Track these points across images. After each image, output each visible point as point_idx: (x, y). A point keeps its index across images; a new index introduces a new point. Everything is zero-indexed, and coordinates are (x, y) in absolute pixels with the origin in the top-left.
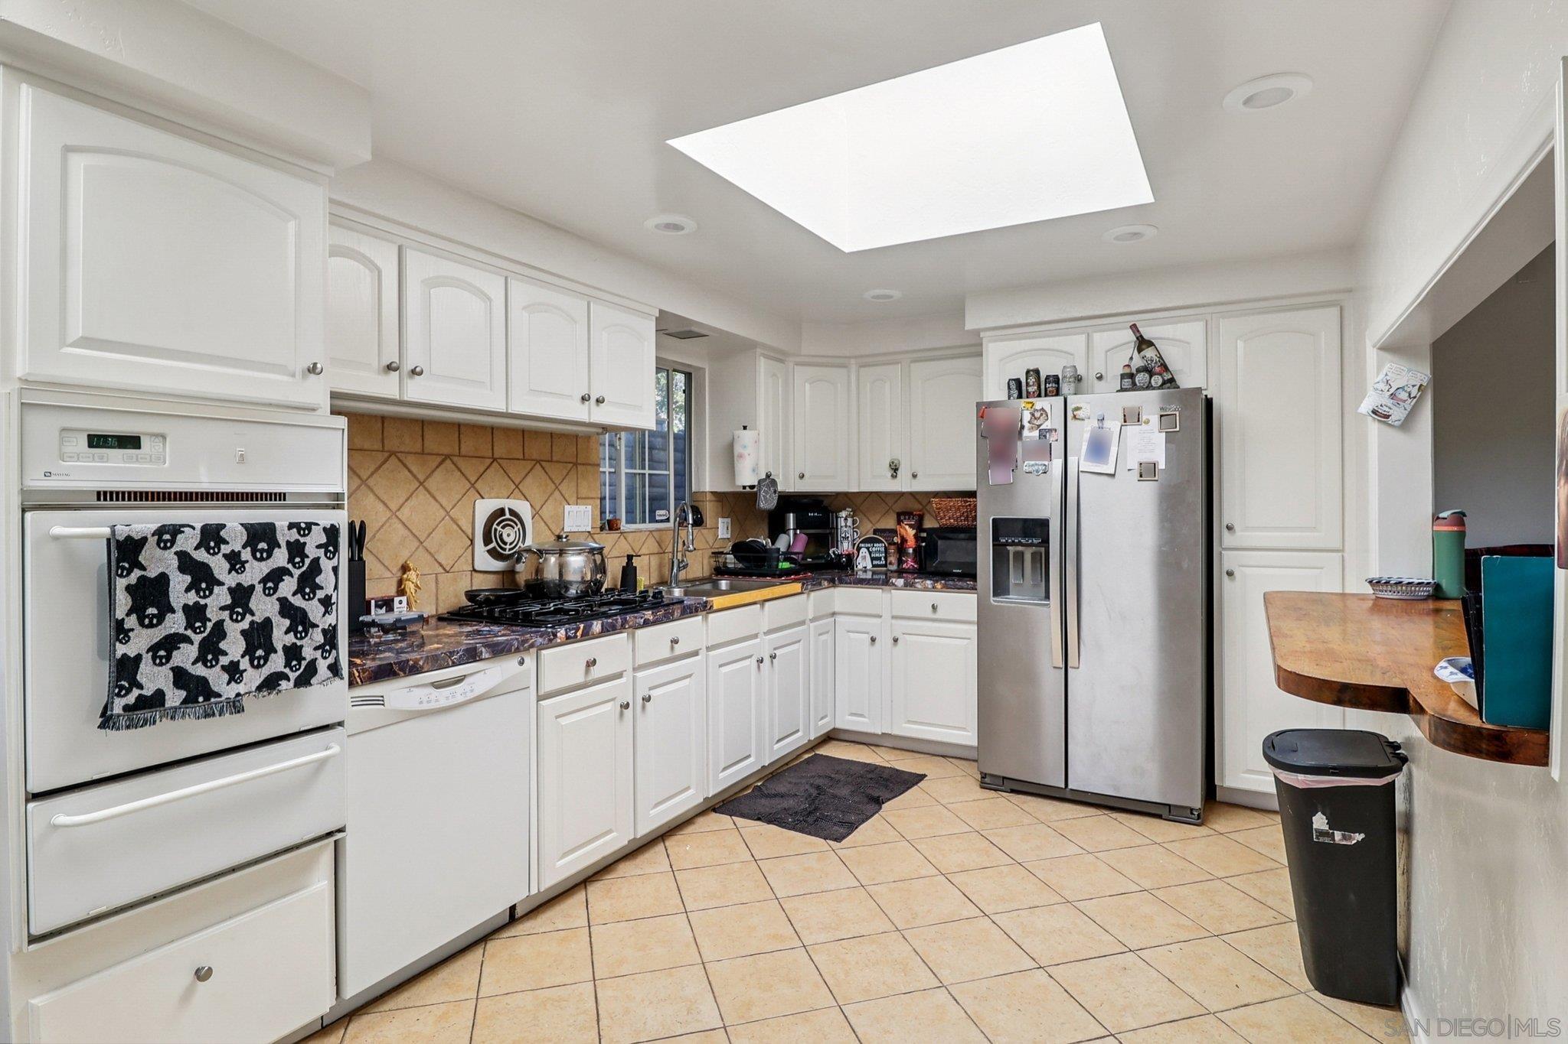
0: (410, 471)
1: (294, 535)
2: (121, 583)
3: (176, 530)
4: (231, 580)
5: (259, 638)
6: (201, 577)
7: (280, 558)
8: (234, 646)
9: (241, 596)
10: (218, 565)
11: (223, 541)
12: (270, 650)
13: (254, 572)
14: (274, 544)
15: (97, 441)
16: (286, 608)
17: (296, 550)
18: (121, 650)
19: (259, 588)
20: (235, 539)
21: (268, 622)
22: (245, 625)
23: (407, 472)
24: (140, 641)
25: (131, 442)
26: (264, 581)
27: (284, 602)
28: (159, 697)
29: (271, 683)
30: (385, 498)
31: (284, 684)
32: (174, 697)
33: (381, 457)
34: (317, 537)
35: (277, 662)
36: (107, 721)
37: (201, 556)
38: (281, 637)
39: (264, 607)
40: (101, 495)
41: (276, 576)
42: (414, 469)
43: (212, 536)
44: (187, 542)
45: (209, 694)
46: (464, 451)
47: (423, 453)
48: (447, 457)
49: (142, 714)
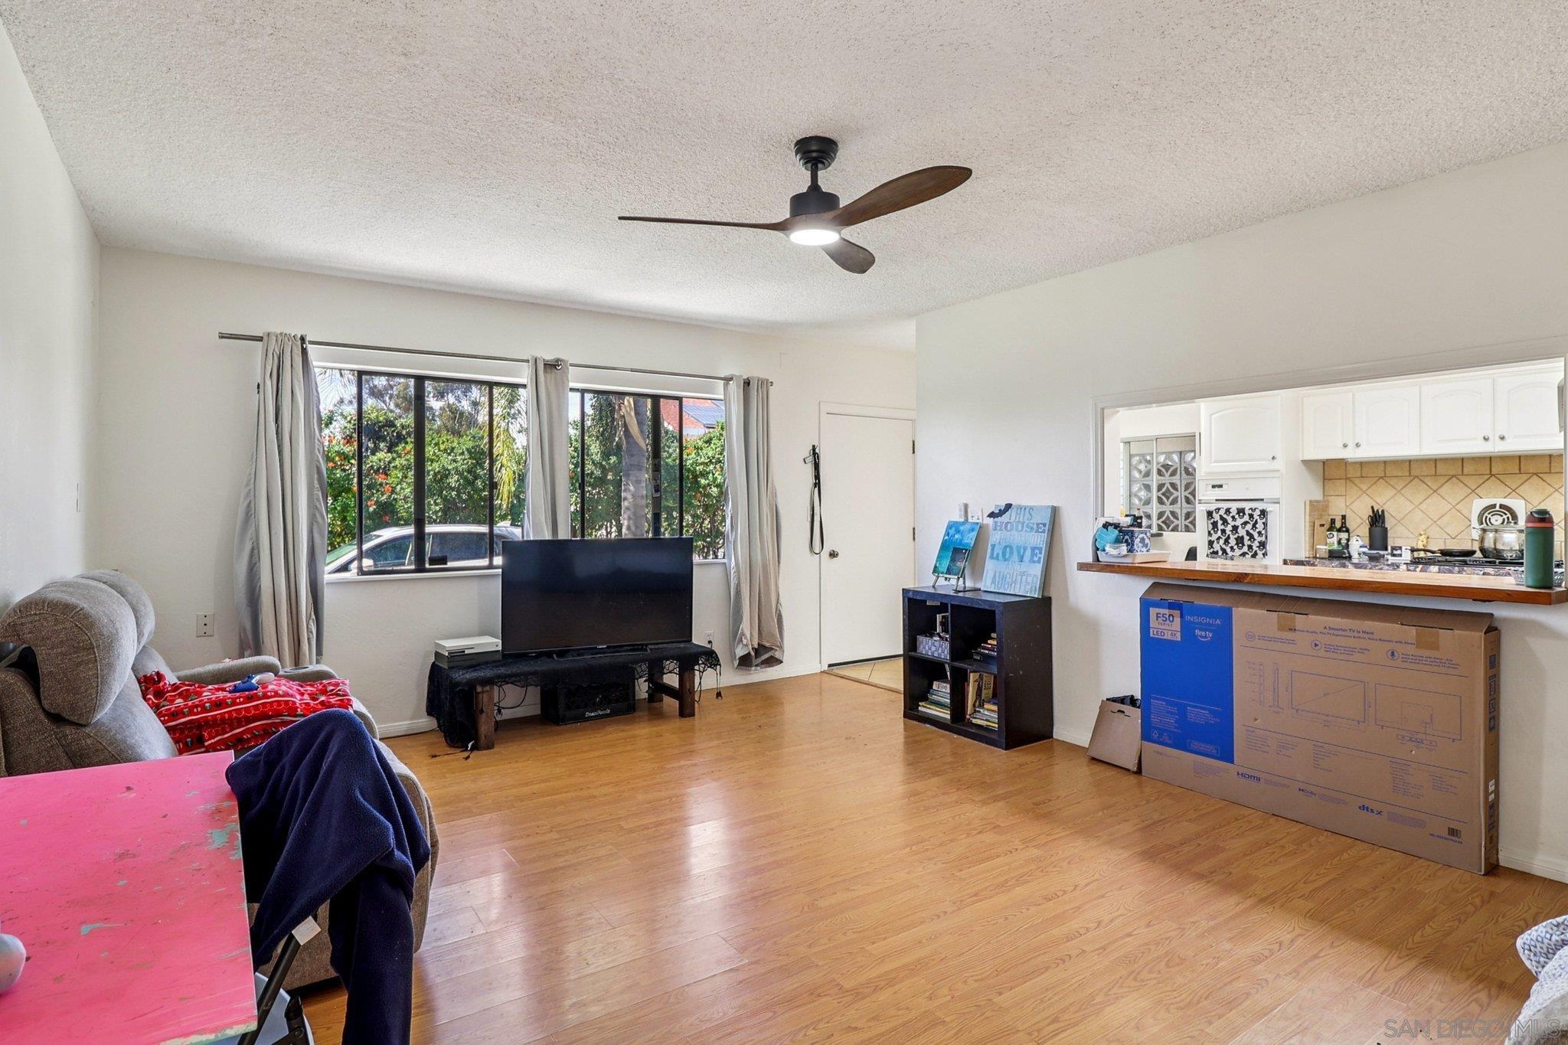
0: (1427, 485)
1: (1250, 512)
2: (1209, 522)
3: (1219, 509)
4: (1233, 523)
5: (1240, 541)
6: (1225, 522)
7: (1246, 518)
8: (1233, 542)
9: (1235, 528)
10: (1229, 519)
11: (1230, 513)
12: (1243, 545)
13: (1239, 522)
14: (1244, 514)
15: (1213, 487)
16: (1248, 533)
17: (1251, 516)
18: (1210, 538)
19: (1240, 526)
20: (1234, 512)
21: (1243, 537)
22: (1236, 536)
23: (1425, 486)
24: (1214, 537)
25: (1221, 486)
26: (1242, 525)
27: (1247, 531)
28: (1217, 553)
29: (1244, 554)
30: (1411, 499)
31: (1247, 556)
32: (1220, 553)
33: (1409, 479)
34: (1258, 512)
35: (1245, 549)
36: (1207, 556)
37: (1225, 516)
38: (1247, 542)
39: (1242, 532)
40: (1216, 500)
41: (1246, 523)
42: (1429, 484)
43: (1228, 511)
44: (1222, 512)
45: (1227, 554)
46: (1465, 472)
47: (1436, 475)
48: (1453, 476)
49: (1213, 555)
